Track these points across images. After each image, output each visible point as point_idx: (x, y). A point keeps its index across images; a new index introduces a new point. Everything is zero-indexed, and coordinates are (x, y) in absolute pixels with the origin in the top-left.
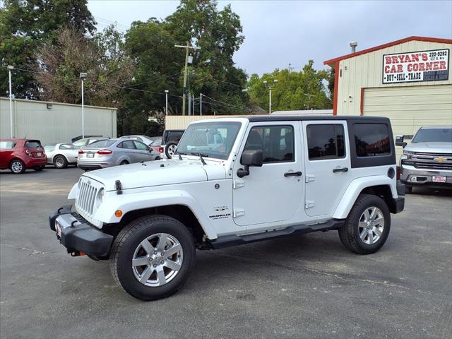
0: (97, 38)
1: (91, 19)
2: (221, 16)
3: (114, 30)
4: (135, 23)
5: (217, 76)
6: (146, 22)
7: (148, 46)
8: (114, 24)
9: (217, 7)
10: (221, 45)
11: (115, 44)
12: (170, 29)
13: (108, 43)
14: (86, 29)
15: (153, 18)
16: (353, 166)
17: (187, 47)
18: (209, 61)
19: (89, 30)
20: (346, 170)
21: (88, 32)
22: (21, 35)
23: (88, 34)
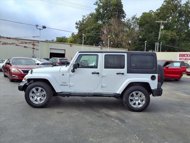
0: (128, 21)
1: (124, 14)
2: (184, 6)
3: (135, 17)
4: (143, 13)
5: (179, 34)
6: (148, 12)
7: (147, 22)
8: (136, 15)
9: (182, 2)
10: (183, 19)
11: (135, 23)
12: (157, 14)
13: (133, 23)
14: (122, 18)
15: (151, 10)
16: (128, 72)
17: (161, 22)
18: (175, 27)
19: (123, 18)
20: (123, 74)
21: (123, 19)
22: (100, 22)
23: (123, 20)
